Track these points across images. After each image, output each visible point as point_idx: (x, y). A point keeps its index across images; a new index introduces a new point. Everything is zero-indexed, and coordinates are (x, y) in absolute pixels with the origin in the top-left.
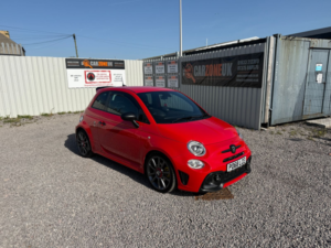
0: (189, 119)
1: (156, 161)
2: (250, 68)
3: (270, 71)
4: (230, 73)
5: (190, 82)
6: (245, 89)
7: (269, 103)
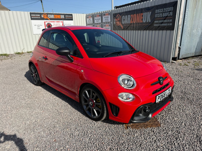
0: (119, 53)
1: (89, 92)
2: (165, 15)
3: (181, 16)
4: (149, 20)
5: (119, 28)
6: (161, 31)
7: (179, 42)
